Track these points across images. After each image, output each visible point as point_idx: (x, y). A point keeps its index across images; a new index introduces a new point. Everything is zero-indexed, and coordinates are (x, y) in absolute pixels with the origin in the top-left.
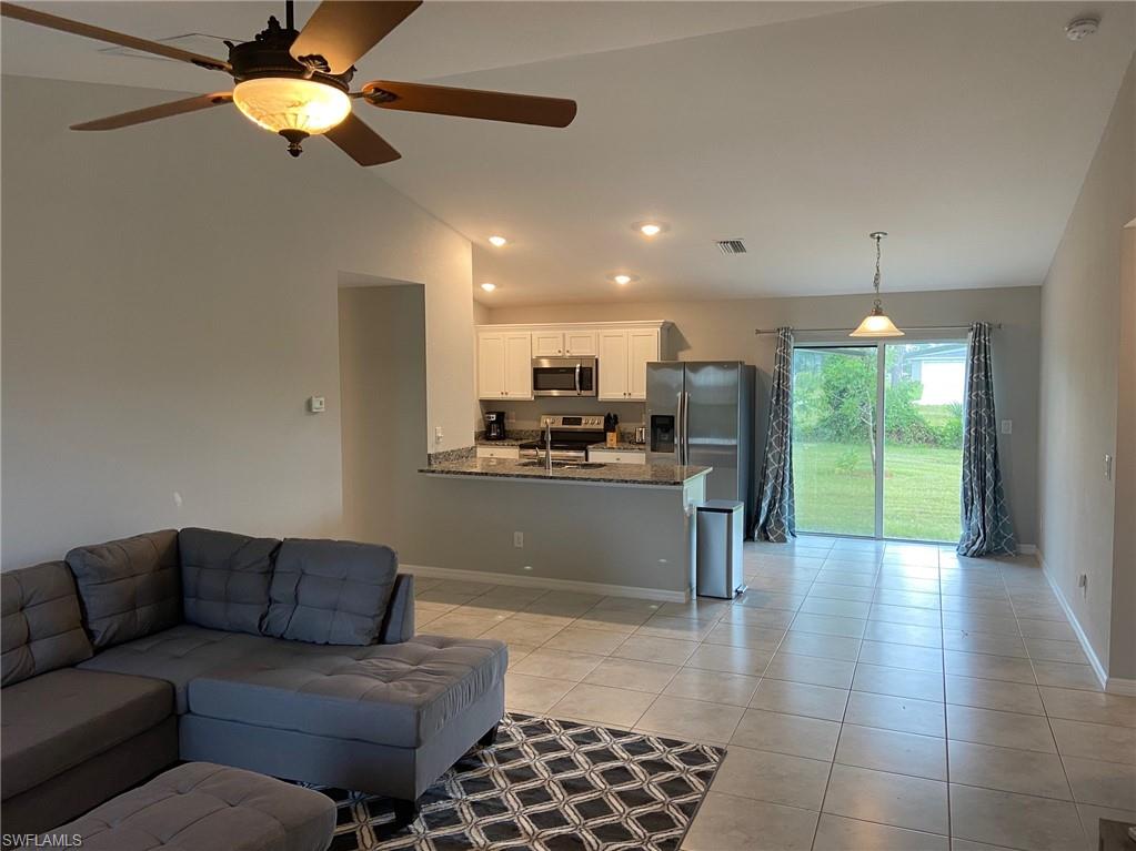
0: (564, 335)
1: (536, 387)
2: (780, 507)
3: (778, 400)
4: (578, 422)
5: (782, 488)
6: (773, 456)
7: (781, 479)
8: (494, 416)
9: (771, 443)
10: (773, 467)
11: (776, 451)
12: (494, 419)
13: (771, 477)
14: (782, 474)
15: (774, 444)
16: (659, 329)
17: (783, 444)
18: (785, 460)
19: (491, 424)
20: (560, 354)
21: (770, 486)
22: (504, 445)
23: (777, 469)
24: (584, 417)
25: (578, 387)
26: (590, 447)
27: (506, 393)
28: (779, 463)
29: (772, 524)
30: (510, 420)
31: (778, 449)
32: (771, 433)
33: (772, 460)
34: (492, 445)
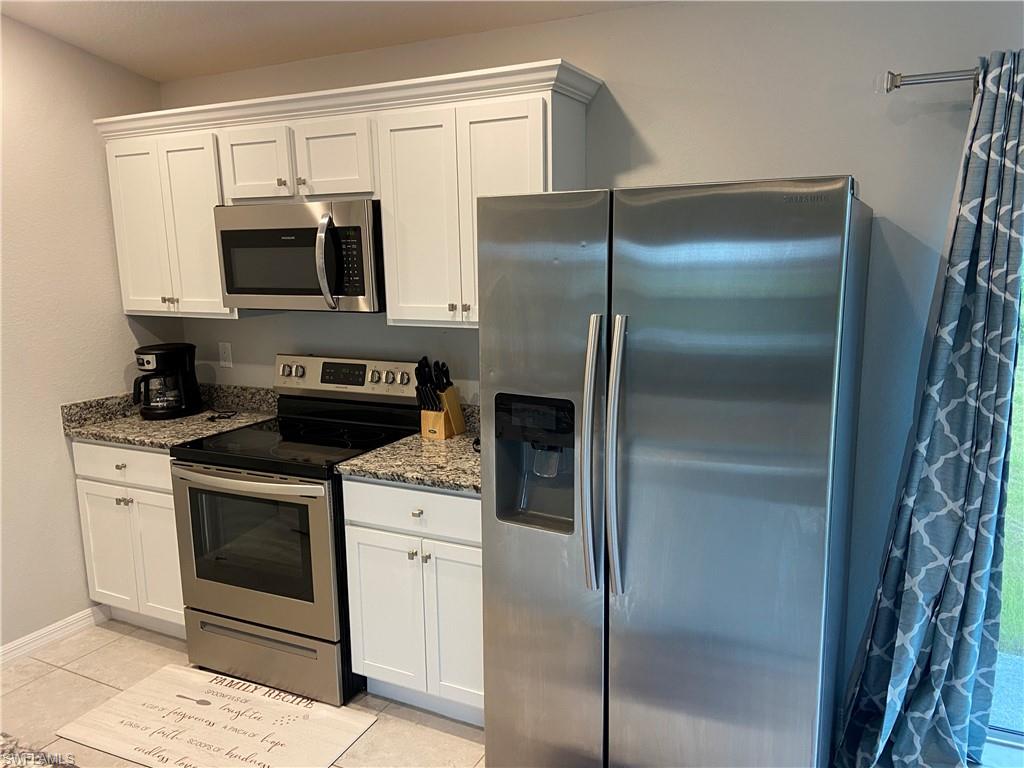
0: (291, 133)
1: (232, 286)
2: (948, 697)
3: (962, 333)
4: (356, 375)
5: (960, 637)
6: (931, 527)
7: (959, 607)
8: (152, 358)
9: (926, 481)
10: (931, 565)
11: (944, 512)
12: (153, 366)
13: (921, 601)
14: (963, 593)
15: (937, 486)
16: (548, 95)
17: (977, 490)
18: (977, 545)
19: (146, 379)
20: (284, 192)
21: (917, 628)
22: (142, 443)
23: (943, 574)
24: (371, 366)
25: (324, 284)
26: (343, 468)
27: (171, 301)
28: (954, 552)
29: (911, 749)
30: (222, 363)
31: (951, 505)
32: (929, 448)
33: (926, 541)
34: (117, 440)
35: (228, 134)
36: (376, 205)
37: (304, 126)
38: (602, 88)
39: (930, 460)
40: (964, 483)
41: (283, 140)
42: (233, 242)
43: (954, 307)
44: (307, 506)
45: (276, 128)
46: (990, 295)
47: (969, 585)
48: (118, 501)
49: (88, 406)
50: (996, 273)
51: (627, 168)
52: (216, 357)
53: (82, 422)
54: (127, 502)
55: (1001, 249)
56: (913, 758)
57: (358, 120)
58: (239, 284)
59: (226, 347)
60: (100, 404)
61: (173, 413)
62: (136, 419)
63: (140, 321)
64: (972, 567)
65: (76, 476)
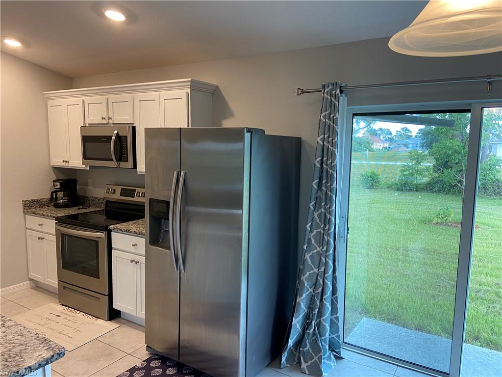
0: (107, 100)
1: (85, 157)
2: (319, 325)
3: (320, 184)
4: (132, 193)
5: (321, 300)
6: (311, 257)
7: (321, 289)
8: (58, 184)
9: (310, 239)
10: (311, 272)
11: (315, 251)
12: (58, 187)
13: (306, 285)
14: (322, 283)
15: (313, 242)
16: (189, 91)
17: (325, 243)
18: (326, 264)
19: (56, 192)
20: (104, 121)
21: (304, 295)
22: (48, 216)
23: (316, 275)
24: (138, 190)
25: (114, 157)
26: (111, 227)
27: (66, 162)
28: (319, 267)
29: (306, 346)
30: (89, 188)
31: (319, 249)
32: (311, 227)
33: (310, 262)
34: (40, 214)
35: (88, 99)
36: (134, 129)
37: (112, 98)
38: (217, 87)
39: (311, 231)
40: (322, 241)
41: (104, 104)
42: (87, 140)
43: (317, 174)
44: (98, 241)
45: (102, 98)
46: (327, 171)
47: (324, 281)
48: (39, 238)
49: (33, 201)
50: (329, 162)
51: (225, 118)
52: (86, 185)
53: (30, 207)
54: (42, 238)
55: (330, 154)
56: (307, 349)
57: (128, 96)
58: (88, 156)
59: (90, 181)
60: (38, 201)
61: (65, 206)
62: (52, 208)
63: (57, 169)
64: (325, 272)
65: (27, 228)
